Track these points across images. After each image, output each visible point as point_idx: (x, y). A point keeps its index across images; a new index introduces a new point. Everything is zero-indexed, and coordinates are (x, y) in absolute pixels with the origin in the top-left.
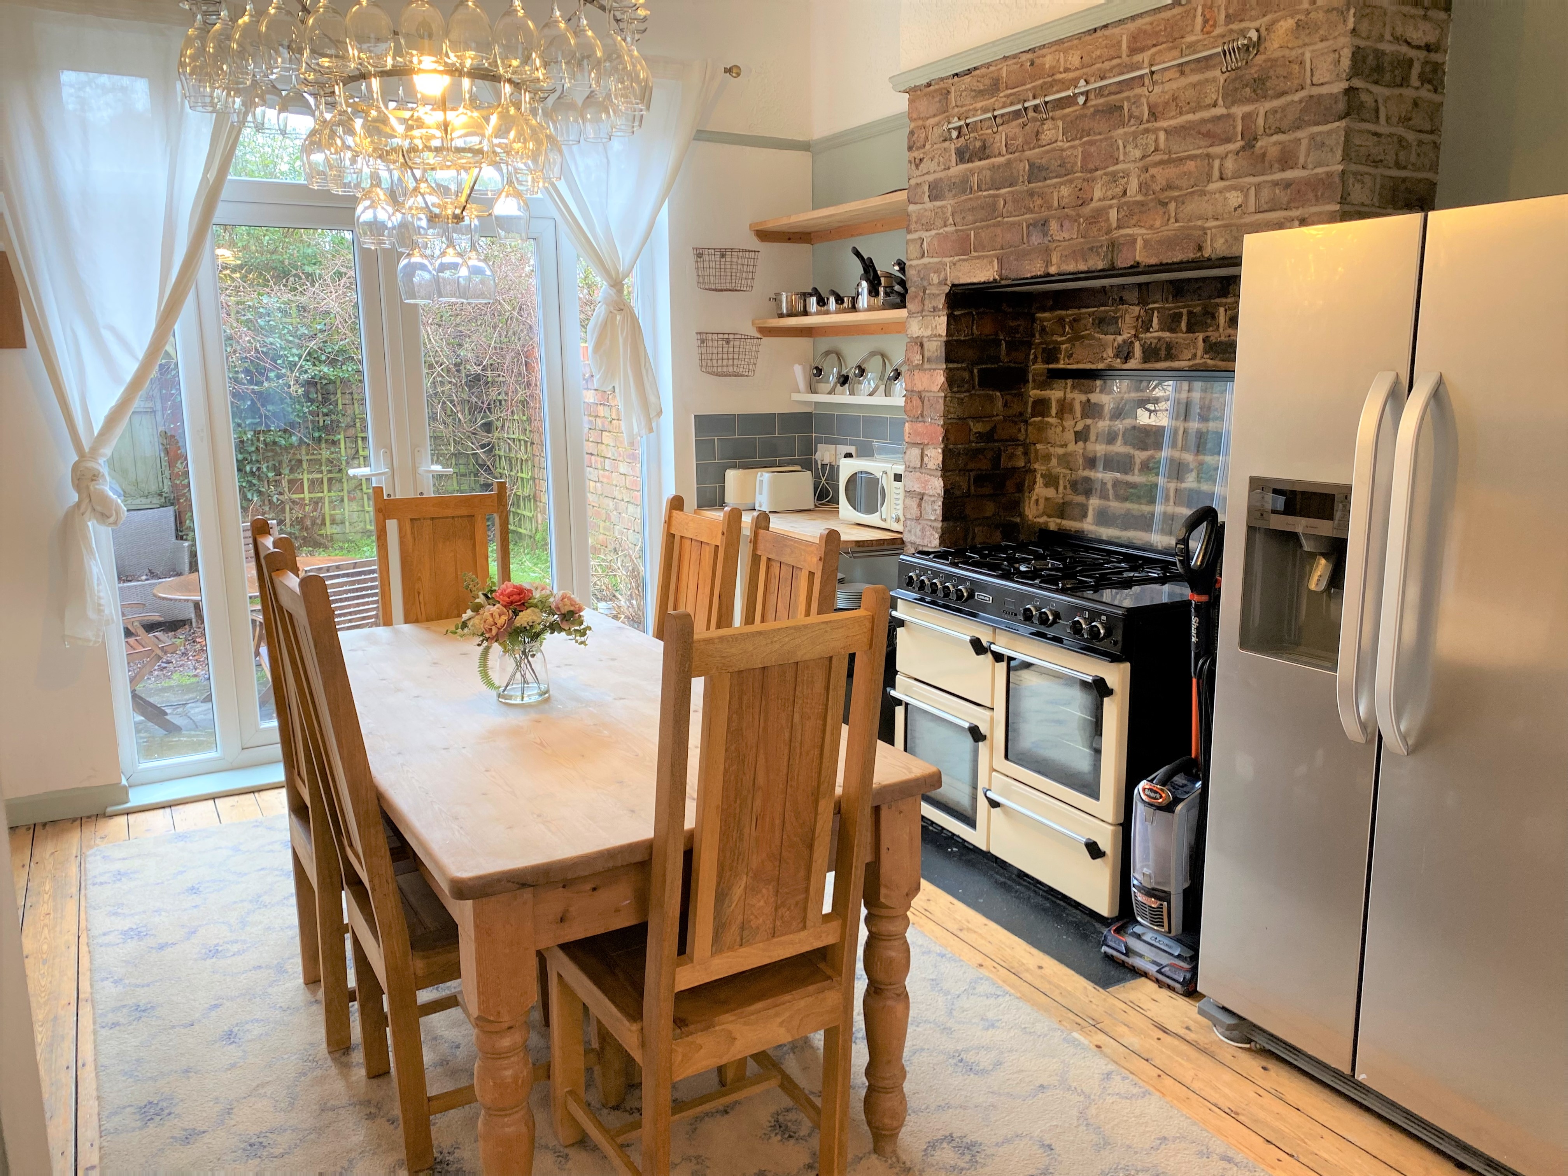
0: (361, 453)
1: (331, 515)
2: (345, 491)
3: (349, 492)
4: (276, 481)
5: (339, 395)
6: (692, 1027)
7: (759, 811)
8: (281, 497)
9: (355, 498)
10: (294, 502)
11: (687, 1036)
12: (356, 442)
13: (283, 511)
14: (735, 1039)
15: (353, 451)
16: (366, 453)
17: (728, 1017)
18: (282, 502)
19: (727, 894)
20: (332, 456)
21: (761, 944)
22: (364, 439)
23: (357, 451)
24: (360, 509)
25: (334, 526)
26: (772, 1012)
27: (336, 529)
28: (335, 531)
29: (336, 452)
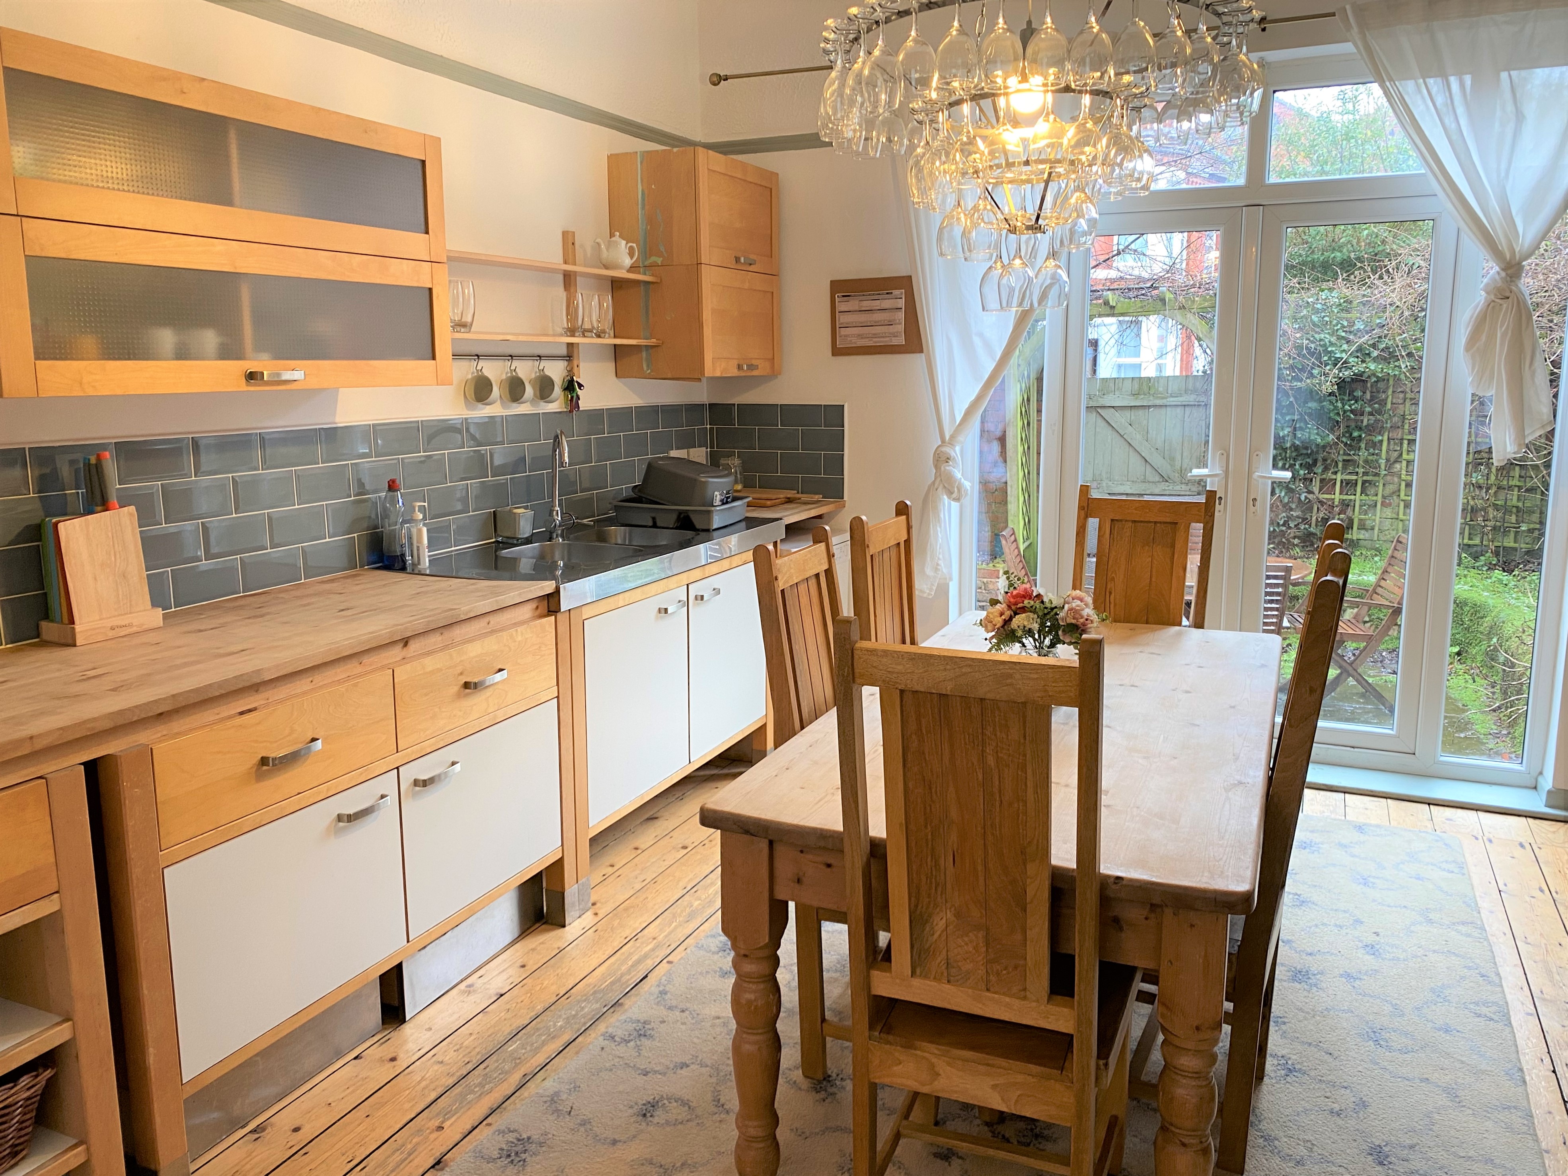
0: (1405, 456)
1: (1360, 520)
2: (1380, 495)
3: (1384, 497)
4: (1305, 479)
5: (1390, 392)
6: (891, 1038)
7: (955, 846)
8: (1310, 496)
9: (1390, 504)
10: (1321, 502)
11: (886, 1044)
12: (1401, 444)
13: (1311, 509)
14: (938, 1075)
15: (1396, 454)
16: (1411, 457)
17: (932, 1048)
18: (1310, 501)
19: (927, 921)
20: (1370, 458)
21: (970, 991)
22: (1412, 442)
23: (1401, 455)
24: (1395, 516)
25: (1363, 532)
26: (982, 1068)
27: (1363, 535)
28: (1361, 537)
29: (1377, 455)
